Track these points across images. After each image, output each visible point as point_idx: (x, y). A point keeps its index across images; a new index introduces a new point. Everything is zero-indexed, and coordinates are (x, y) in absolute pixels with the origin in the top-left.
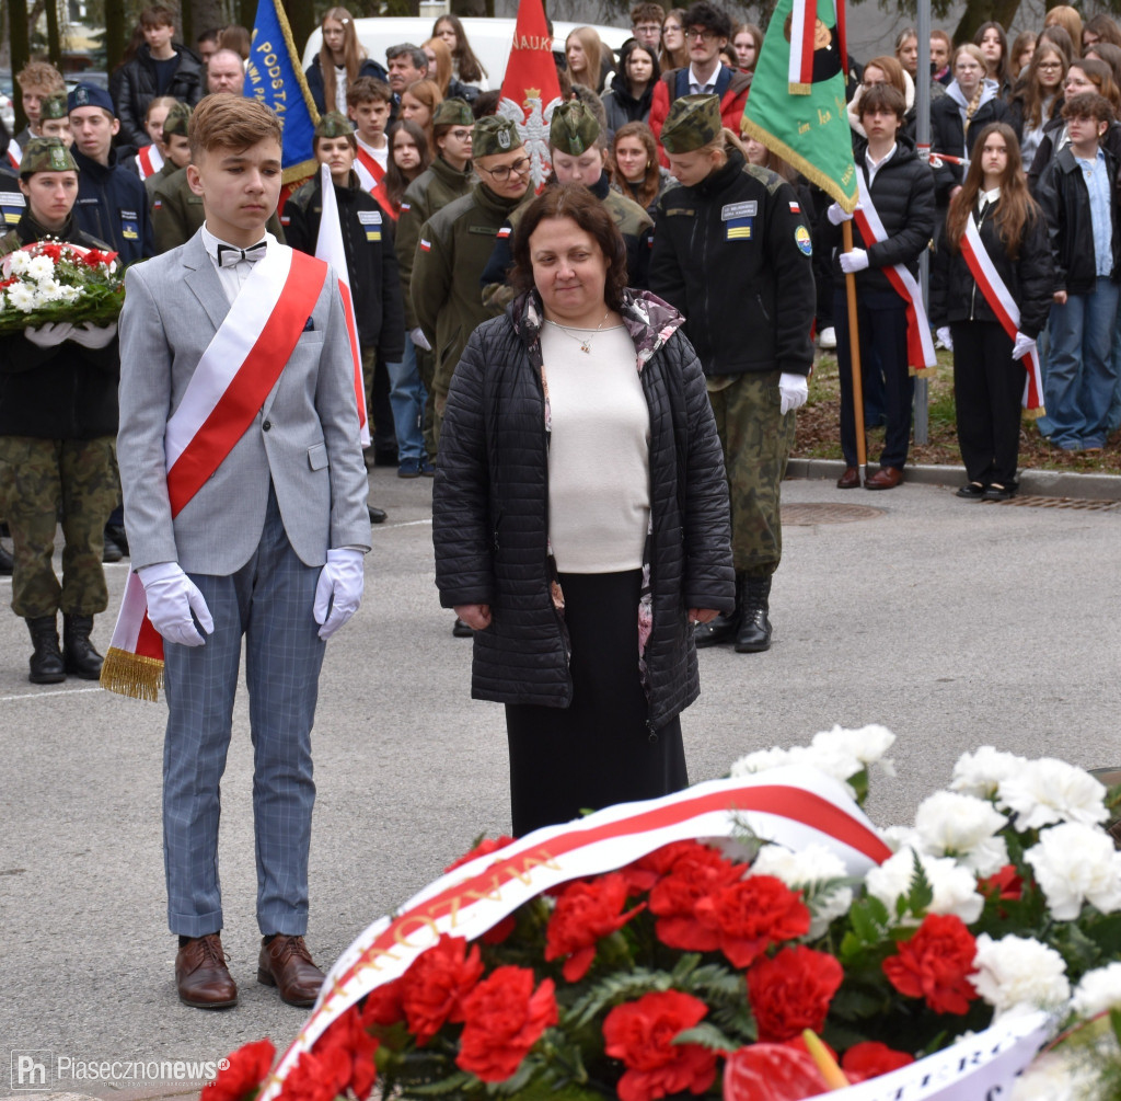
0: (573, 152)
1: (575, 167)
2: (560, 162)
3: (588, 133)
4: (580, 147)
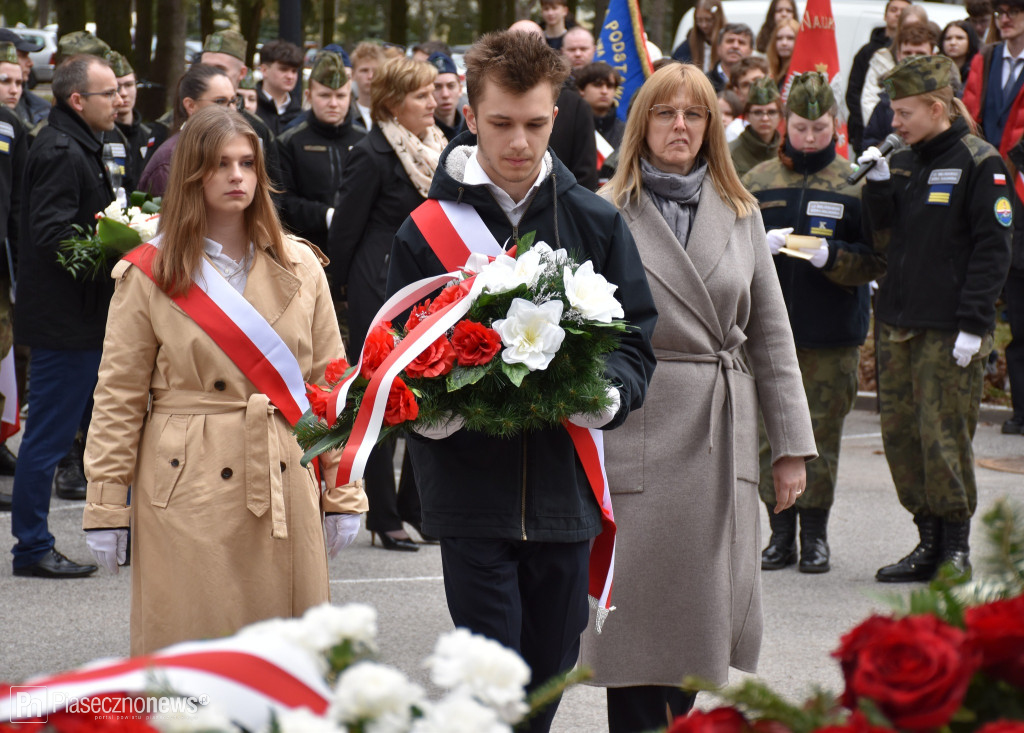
0: (810, 116)
1: (810, 131)
2: (796, 126)
3: (826, 100)
4: (817, 112)
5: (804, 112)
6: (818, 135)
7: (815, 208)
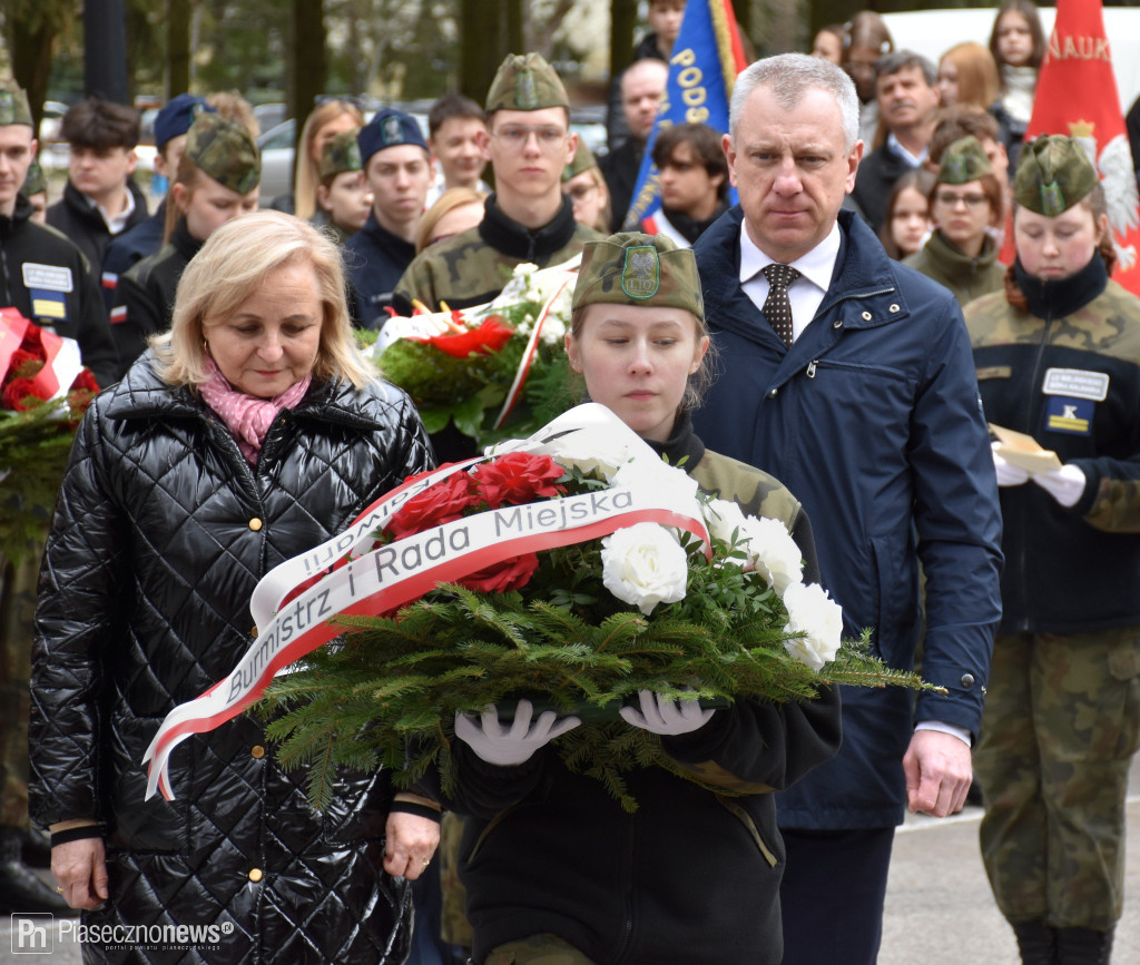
0: (1046, 209)
1: (1049, 236)
2: (1025, 229)
3: (1076, 181)
4: (1057, 202)
5: (1036, 203)
6: (1065, 244)
7: (1058, 381)
